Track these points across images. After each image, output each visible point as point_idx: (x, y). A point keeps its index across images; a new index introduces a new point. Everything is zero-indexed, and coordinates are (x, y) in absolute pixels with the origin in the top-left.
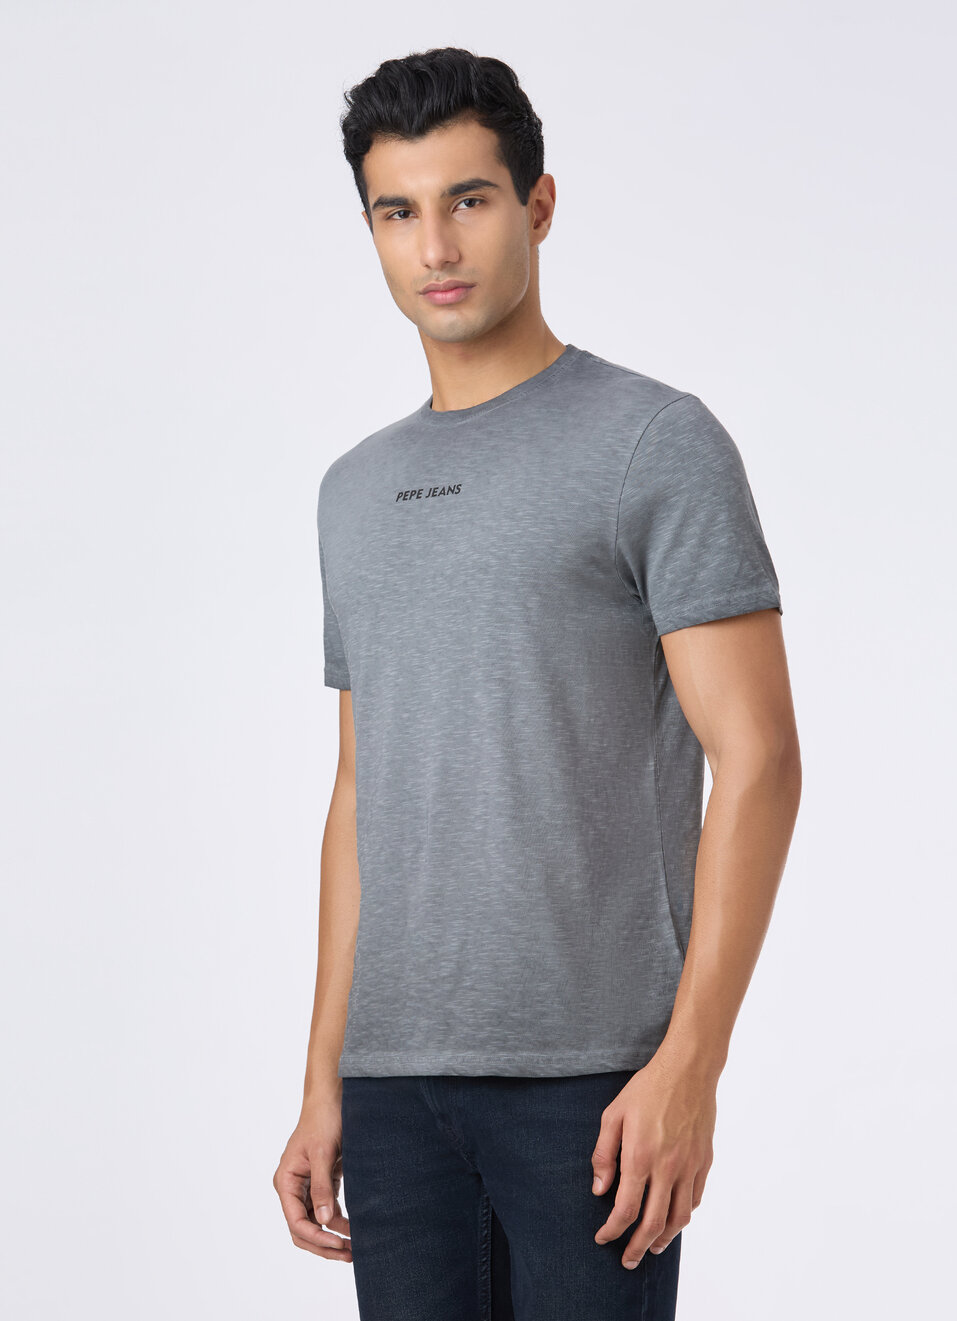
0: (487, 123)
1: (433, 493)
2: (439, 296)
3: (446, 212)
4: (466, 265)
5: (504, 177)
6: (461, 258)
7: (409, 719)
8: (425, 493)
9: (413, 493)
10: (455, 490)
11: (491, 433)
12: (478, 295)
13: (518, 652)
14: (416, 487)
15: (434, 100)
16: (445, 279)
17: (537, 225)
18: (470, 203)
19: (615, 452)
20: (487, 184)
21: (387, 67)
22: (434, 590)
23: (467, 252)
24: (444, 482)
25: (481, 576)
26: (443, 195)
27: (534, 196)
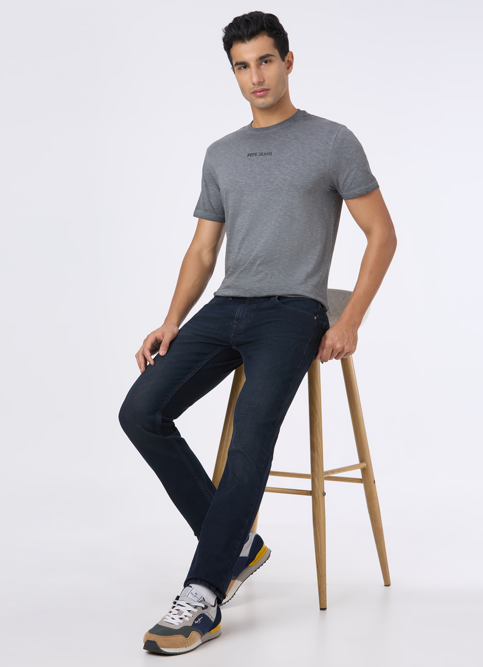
0: (270, 36)
1: (261, 154)
2: (258, 93)
3: (259, 65)
4: (267, 82)
5: (276, 53)
6: (264, 81)
7: (255, 227)
8: (258, 155)
9: (253, 154)
10: (270, 154)
11: (280, 136)
12: (270, 93)
13: (295, 207)
14: (254, 152)
15: (253, 28)
16: (260, 88)
17: (288, 68)
18: (266, 62)
19: (327, 143)
20: (271, 55)
21: (236, 19)
22: (265, 186)
23: (266, 79)
24: (264, 151)
25: (284, 182)
26: (257, 60)
27: (287, 59)
